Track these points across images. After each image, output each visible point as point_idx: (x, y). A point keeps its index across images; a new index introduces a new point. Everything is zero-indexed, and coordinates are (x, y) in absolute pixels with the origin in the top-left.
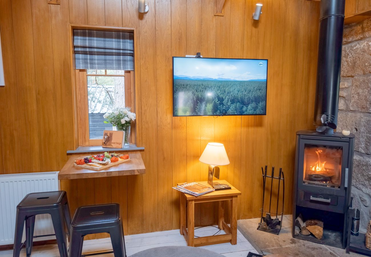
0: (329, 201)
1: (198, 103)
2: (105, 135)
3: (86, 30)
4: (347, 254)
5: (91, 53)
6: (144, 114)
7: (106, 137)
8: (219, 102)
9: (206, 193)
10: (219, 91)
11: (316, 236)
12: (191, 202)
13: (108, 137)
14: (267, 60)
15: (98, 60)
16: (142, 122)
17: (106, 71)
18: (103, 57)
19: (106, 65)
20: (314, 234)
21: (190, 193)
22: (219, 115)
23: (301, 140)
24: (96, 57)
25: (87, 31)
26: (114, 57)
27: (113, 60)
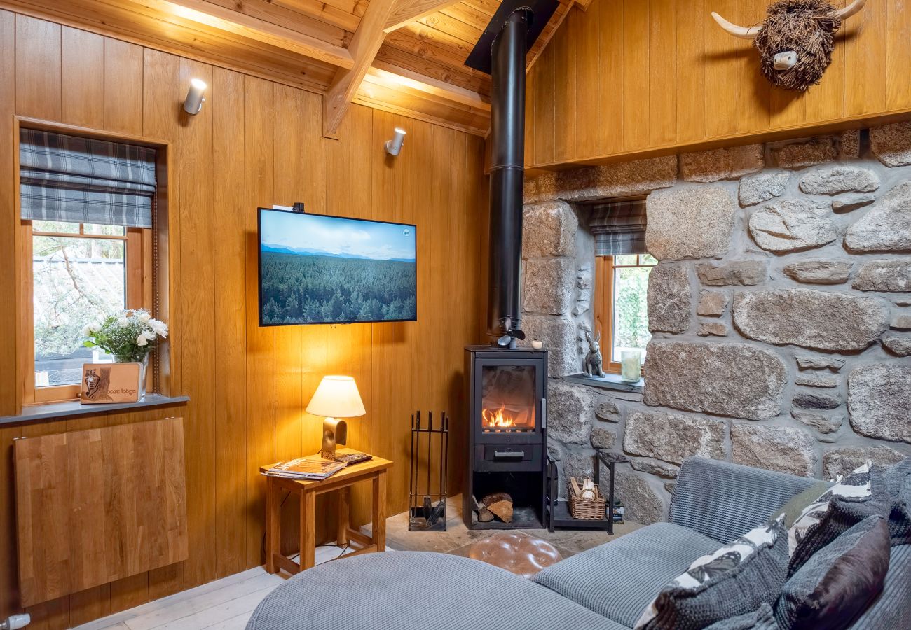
0: (521, 454)
1: (307, 299)
2: (87, 375)
3: (43, 131)
4: (552, 534)
5: (52, 185)
6: (188, 322)
7: (90, 379)
8: (343, 297)
9: (335, 473)
10: (343, 278)
11: (503, 519)
12: (309, 494)
13: (96, 378)
14: (415, 226)
15: (67, 200)
16: (183, 341)
17: (82, 227)
18: (80, 195)
19: (85, 213)
20: (499, 516)
21: (306, 477)
22: (344, 323)
23: (477, 359)
24: (62, 193)
25: (45, 133)
26: (108, 197)
27: (104, 203)
